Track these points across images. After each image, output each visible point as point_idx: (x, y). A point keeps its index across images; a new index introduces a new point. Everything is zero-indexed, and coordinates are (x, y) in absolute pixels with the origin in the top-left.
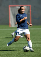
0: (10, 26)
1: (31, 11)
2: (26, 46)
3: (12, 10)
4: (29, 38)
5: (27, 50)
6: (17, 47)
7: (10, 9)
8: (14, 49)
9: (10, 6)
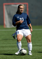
0: (5, 27)
1: (28, 9)
2: (23, 49)
3: (6, 9)
4: (29, 40)
5: (24, 53)
6: (12, 50)
7: (5, 7)
8: (9, 52)
9: (4, 4)
